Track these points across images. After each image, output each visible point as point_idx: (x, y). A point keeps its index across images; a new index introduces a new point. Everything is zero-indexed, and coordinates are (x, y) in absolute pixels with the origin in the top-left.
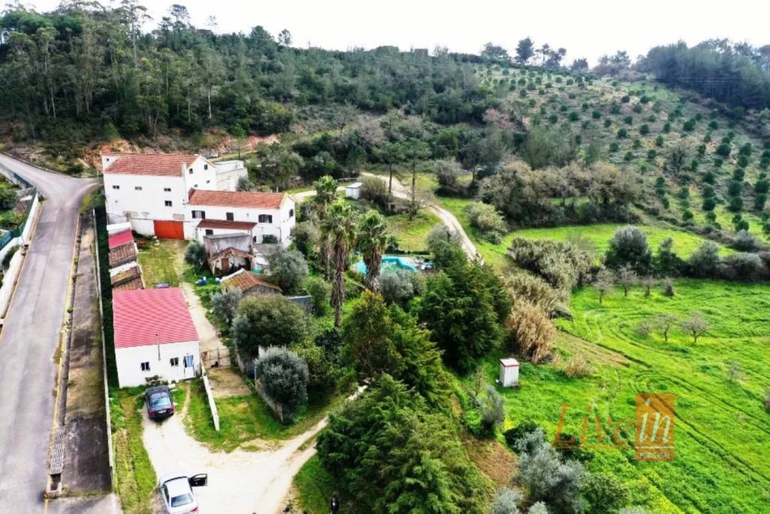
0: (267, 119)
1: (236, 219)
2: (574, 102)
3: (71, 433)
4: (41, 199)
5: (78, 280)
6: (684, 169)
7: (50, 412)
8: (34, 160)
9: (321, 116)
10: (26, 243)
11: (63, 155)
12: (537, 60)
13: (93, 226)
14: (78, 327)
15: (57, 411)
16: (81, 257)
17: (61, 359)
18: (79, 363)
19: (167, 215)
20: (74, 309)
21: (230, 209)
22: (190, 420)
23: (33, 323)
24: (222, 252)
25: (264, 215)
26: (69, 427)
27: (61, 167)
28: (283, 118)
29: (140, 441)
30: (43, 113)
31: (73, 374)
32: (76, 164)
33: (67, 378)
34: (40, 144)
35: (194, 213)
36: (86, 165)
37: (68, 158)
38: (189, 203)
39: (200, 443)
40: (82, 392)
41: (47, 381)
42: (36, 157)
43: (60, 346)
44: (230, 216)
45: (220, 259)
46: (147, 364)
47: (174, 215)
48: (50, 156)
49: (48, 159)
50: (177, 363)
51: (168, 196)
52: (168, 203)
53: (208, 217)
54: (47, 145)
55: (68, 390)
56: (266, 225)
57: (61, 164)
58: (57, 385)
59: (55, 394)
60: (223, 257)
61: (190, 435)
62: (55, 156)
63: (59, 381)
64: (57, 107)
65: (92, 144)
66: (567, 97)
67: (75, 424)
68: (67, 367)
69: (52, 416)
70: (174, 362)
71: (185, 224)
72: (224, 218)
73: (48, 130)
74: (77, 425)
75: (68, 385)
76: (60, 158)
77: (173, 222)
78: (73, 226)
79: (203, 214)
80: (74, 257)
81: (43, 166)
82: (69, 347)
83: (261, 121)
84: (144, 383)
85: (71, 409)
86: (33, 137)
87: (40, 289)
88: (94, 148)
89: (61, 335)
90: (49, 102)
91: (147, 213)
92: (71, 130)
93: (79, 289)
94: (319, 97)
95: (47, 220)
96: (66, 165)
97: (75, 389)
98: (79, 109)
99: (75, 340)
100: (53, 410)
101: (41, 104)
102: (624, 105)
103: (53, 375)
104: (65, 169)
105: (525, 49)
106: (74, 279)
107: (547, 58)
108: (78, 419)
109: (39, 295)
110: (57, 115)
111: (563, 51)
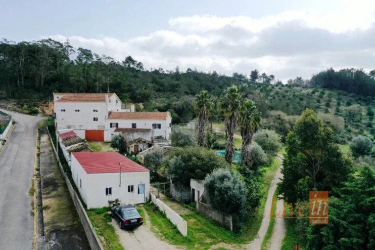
0: (138, 94)
1: (138, 127)
2: (288, 94)
3: (52, 241)
4: (14, 123)
5: (41, 155)
6: (356, 122)
7: (30, 226)
8: (9, 108)
9: (164, 97)
10: (4, 139)
11: (27, 105)
12: (260, 81)
13: (47, 133)
14: (45, 176)
15: (36, 226)
16: (41, 146)
17: (35, 193)
18: (49, 195)
19: (94, 126)
20: (40, 168)
21: (134, 121)
22: (157, 229)
23: (11, 174)
24: (135, 140)
25: (156, 124)
26: (49, 237)
27: (26, 111)
28: (147, 94)
29: (120, 245)
30: (17, 86)
31: (45, 202)
32: (34, 109)
33: (42, 204)
34: (14, 100)
35: (111, 124)
36: (40, 111)
37: (30, 107)
38: (108, 119)
39: (175, 246)
40: (57, 212)
41: (26, 206)
42: (11, 106)
43: (33, 185)
44: (134, 125)
45: (133, 145)
46: (110, 189)
47: (99, 126)
48: (19, 105)
49: (19, 107)
50: (132, 190)
51: (95, 115)
52: (95, 119)
53: (120, 127)
54: (18, 101)
55: (44, 211)
56: (157, 130)
57: (26, 110)
58: (33, 209)
59: (33, 214)
60: (135, 144)
61: (163, 240)
62: (22, 106)
63: (35, 206)
64: (24, 84)
65: (43, 101)
66: (283, 91)
67: (54, 234)
68: (40, 198)
69: (33, 228)
70: (131, 189)
71: (105, 131)
72: (130, 127)
73: (19, 94)
74: (56, 235)
75: (42, 209)
76: (25, 106)
77: (98, 130)
78: (34, 133)
79: (117, 124)
80: (37, 145)
81: (15, 110)
82: (40, 186)
83: (135, 95)
84: (107, 205)
85: (48, 224)
86: (10, 98)
87: (15, 158)
88: (45, 103)
89: (33, 181)
90: (21, 81)
91: (81, 126)
92: (32, 94)
93: (42, 159)
94: (162, 88)
95: (18, 131)
96: (28, 110)
97: (49, 211)
98: (37, 84)
99: (44, 184)
100: (33, 225)
101: (16, 82)
102: (314, 95)
103: (30, 202)
104: (28, 112)
105: (254, 75)
106: (38, 155)
107: (265, 80)
108: (56, 231)
109: (15, 161)
110: (24, 88)
111: (272, 77)
